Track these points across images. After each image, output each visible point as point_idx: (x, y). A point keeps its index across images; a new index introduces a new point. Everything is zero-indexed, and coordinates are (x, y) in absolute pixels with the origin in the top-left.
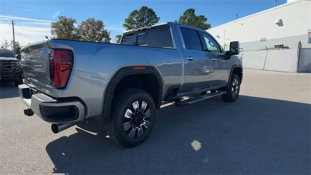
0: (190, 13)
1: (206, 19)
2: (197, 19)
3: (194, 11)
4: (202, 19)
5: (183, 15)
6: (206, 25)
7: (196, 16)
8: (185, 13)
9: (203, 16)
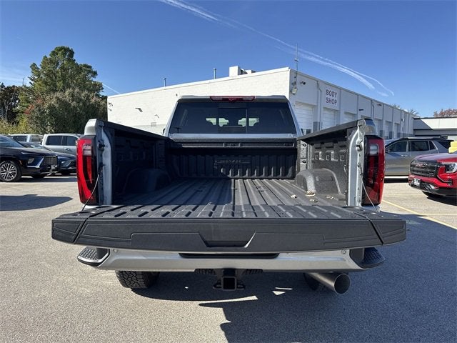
0: (64, 54)
1: (95, 73)
2: (79, 69)
3: (72, 53)
4: (90, 72)
5: (49, 57)
6: (95, 85)
7: (77, 64)
8: (54, 53)
9: (90, 67)
